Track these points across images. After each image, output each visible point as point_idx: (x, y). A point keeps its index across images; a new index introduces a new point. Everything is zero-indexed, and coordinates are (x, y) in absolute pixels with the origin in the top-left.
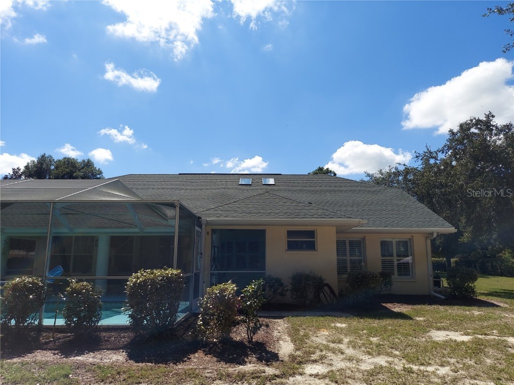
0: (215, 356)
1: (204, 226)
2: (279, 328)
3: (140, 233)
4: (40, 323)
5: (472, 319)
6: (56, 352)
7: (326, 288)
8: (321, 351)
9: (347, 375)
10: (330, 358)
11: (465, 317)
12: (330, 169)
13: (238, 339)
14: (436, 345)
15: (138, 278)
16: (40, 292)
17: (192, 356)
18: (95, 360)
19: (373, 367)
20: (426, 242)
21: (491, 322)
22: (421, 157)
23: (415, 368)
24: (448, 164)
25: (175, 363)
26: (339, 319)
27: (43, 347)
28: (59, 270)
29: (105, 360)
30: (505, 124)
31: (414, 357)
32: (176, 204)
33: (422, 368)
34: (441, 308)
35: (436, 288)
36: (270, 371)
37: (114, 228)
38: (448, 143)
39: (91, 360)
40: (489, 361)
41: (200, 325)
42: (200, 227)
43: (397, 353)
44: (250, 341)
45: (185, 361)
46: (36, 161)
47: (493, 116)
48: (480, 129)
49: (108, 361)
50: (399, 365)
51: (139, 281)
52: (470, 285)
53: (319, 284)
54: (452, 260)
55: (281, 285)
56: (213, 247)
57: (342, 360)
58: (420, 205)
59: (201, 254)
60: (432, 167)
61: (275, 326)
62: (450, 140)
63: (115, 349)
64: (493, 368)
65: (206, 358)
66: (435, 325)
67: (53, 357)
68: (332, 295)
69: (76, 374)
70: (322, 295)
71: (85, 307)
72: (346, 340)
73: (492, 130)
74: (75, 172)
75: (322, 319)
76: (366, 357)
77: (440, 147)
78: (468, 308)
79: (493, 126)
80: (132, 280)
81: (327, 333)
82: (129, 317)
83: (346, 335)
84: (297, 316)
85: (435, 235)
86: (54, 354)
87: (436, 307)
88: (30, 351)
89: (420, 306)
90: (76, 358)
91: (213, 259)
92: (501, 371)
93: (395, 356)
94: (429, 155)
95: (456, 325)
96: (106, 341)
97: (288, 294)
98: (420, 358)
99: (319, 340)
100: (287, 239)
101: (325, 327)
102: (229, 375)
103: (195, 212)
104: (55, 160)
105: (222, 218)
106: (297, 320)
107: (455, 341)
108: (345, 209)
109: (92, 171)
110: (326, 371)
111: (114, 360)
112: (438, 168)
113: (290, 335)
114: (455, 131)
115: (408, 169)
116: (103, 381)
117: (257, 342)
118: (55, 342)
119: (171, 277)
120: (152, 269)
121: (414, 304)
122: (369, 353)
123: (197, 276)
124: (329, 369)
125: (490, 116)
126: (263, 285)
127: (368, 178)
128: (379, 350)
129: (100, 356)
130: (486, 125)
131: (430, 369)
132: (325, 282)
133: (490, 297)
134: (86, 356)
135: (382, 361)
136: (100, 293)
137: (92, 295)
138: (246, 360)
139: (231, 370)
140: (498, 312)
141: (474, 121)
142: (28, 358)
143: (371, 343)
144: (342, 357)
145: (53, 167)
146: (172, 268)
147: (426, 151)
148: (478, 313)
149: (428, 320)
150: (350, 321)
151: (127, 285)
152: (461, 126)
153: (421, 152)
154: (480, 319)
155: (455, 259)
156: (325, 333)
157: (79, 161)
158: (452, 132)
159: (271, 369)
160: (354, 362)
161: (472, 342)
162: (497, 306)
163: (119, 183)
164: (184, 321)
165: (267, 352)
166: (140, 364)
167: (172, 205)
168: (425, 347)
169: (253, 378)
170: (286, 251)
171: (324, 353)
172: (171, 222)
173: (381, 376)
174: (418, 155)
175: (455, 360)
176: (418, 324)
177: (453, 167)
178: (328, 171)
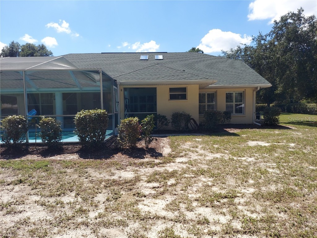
0: (128, 155)
1: (118, 86)
2: (164, 142)
3: (80, 91)
4: (27, 141)
5: (274, 135)
6: (39, 155)
7: (192, 121)
8: (186, 151)
9: (198, 162)
10: (190, 155)
11: (270, 135)
12: (199, 49)
13: (140, 147)
14: (250, 148)
15: (81, 115)
16: (25, 123)
17: (115, 156)
18: (61, 158)
19: (213, 158)
20: (253, 93)
21: (284, 137)
22: (256, 40)
23: (235, 158)
24: (272, 44)
25: (106, 159)
26: (198, 137)
27: (31, 153)
28: (34, 112)
29: (67, 159)
30: (310, 16)
31: (236, 153)
32: (100, 71)
33: (239, 158)
34: (257, 130)
35: (257, 120)
36: (157, 161)
37: (64, 88)
38: (273, 30)
39: (59, 158)
40: (276, 155)
41: (119, 140)
42: (116, 86)
43: (227, 152)
44: (147, 148)
45: (111, 158)
46: (8, 46)
47: (303, 11)
48: (294, 20)
49: (68, 159)
50: (227, 157)
51: (81, 116)
52: (276, 117)
53: (188, 118)
54: (271, 105)
55: (166, 119)
56: (125, 98)
57: (197, 156)
58: (252, 70)
59: (118, 102)
60: (262, 45)
61: (162, 141)
62: (275, 28)
63: (72, 153)
64: (278, 158)
65: (123, 156)
66: (252, 138)
67: (38, 158)
68: (195, 124)
69: (51, 165)
70: (189, 125)
71: (52, 131)
72: (200, 146)
73: (301, 20)
74: (35, 53)
75: (188, 137)
76: (210, 154)
77: (268, 33)
78: (273, 130)
79: (302, 17)
80: (77, 116)
81: (190, 144)
82: (78, 136)
83: (200, 144)
84: (174, 136)
85: (259, 89)
86: (38, 156)
87: (255, 129)
88: (24, 155)
89: (246, 130)
90: (51, 158)
91: (126, 106)
92: (281, 159)
93: (226, 153)
94: (261, 38)
95: (264, 138)
96: (66, 149)
97: (170, 124)
98: (239, 154)
99: (185, 147)
100: (169, 93)
101: (189, 141)
102: (135, 164)
103: (113, 77)
104: (21, 45)
105: (129, 81)
106: (174, 138)
107: (261, 146)
108: (206, 74)
109: (46, 52)
110: (187, 161)
111: (72, 158)
112: (266, 46)
113: (169, 145)
114: (278, 21)
115: (247, 47)
116: (67, 168)
117: (151, 148)
118: (37, 151)
119: (100, 114)
120: (89, 110)
121: (242, 128)
122: (212, 152)
123: (116, 115)
124: (189, 159)
125: (301, 11)
126: (153, 118)
127: (223, 54)
128: (218, 150)
129: (64, 157)
130: (297, 17)
131: (243, 159)
132: (191, 117)
133: (287, 125)
134: (56, 157)
135: (218, 155)
136: (60, 124)
137: (55, 125)
138: (145, 157)
139: (136, 161)
140: (289, 132)
141: (290, 14)
142: (23, 158)
143: (214, 148)
144: (197, 154)
145: (20, 50)
146: (101, 109)
147: (259, 35)
148: (278, 132)
149: (248, 136)
150: (204, 137)
151: (74, 119)
152: (282, 18)
153: (256, 36)
154: (278, 135)
155: (273, 104)
156: (189, 143)
157: (36, 45)
158: (276, 22)
159: (158, 160)
160: (203, 156)
161: (270, 146)
162: (290, 129)
163: (63, 59)
164: (110, 139)
165: (156, 153)
166: (86, 160)
167: (97, 72)
168: (243, 149)
169: (148, 164)
170: (169, 100)
171: (187, 152)
172: (98, 83)
173: (216, 162)
174: (254, 38)
175: (258, 155)
176: (242, 138)
177: (275, 45)
178: (198, 50)
